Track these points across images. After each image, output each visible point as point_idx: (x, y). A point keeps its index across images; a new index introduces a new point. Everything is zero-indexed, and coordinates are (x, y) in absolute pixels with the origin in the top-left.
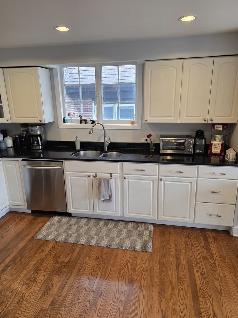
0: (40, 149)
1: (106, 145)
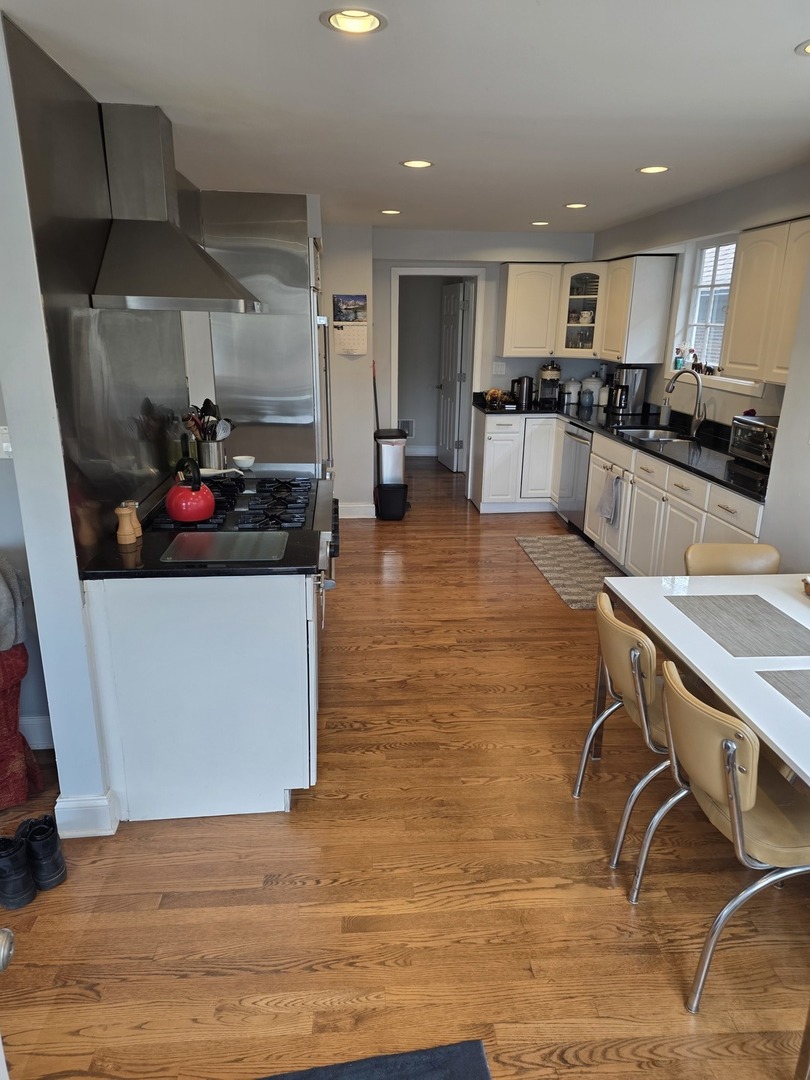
1: (694, 423)
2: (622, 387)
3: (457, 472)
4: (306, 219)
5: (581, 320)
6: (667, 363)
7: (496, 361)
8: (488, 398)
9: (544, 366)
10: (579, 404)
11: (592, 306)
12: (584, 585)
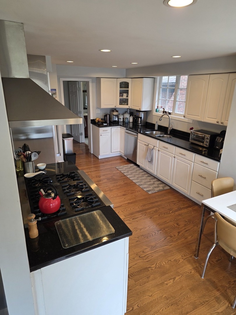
0: (140, 126)
1: (169, 130)
2: (140, 117)
3: (81, 143)
4: (46, 62)
5: (123, 96)
6: (154, 110)
7: (97, 109)
8: (97, 121)
9: (113, 111)
10: (123, 121)
11: (127, 92)
12: (147, 183)
